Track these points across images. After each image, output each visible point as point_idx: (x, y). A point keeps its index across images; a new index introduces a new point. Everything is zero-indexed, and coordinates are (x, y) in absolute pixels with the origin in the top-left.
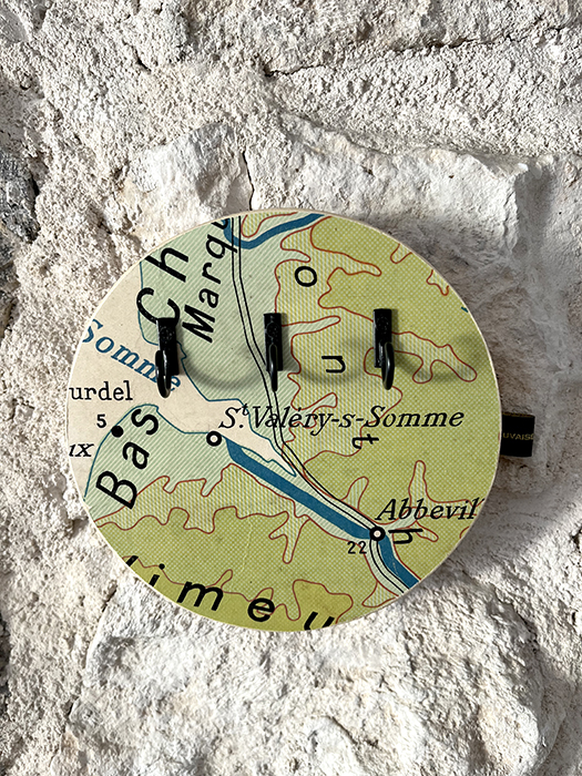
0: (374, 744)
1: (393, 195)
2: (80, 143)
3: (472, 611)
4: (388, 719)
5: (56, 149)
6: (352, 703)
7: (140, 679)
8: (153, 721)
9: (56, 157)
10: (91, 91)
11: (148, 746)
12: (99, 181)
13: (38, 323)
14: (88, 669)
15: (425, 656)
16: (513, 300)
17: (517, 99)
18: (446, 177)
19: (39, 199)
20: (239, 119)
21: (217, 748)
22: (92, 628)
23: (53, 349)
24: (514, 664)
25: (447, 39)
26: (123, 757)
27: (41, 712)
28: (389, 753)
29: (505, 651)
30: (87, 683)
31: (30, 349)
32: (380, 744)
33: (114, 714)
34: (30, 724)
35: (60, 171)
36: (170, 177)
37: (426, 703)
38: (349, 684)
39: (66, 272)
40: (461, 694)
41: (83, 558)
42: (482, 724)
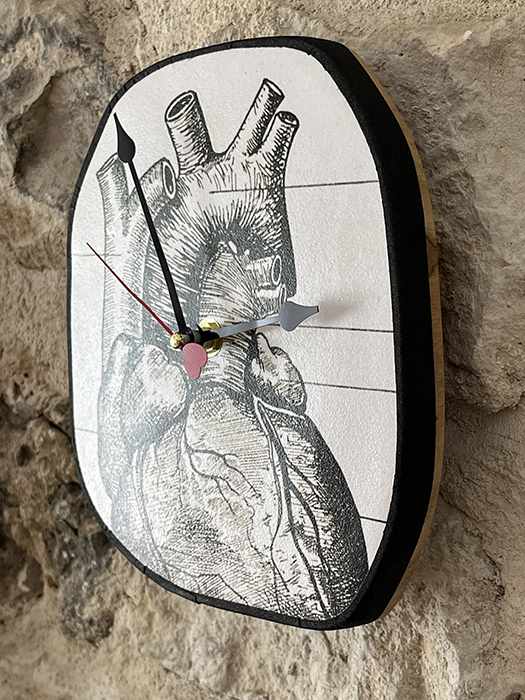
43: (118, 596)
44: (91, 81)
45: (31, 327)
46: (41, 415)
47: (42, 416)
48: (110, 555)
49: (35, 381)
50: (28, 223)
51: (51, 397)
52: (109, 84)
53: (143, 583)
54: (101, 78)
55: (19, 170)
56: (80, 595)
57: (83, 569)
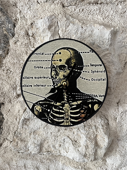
0: (76, 141)
1: (87, 33)
2: (24, 18)
3: (97, 116)
4: (79, 137)
5: (20, 18)
6: (72, 134)
7: (30, 127)
8: (32, 136)
9: (19, 20)
10: (28, 7)
11: (31, 141)
12: (28, 25)
13: (14, 54)
14: (20, 125)
15: (87, 125)
16: (108, 55)
17: (112, 15)
18: (97, 29)
19: (16, 28)
20: (57, 15)
21: (45, 142)
22: (21, 117)
23: (16, 60)
24: (104, 127)
25: (99, 2)
26: (26, 143)
27: (9, 133)
28: (79, 143)
29: (103, 124)
30: (19, 128)
31: (12, 59)
32: (77, 141)
33: (24, 134)
34: (7, 136)
35: (20, 23)
36: (43, 25)
37: (87, 133)
38: (72, 130)
39: (20, 44)
40: (93, 132)
41: (20, 102)
42: (97, 138)
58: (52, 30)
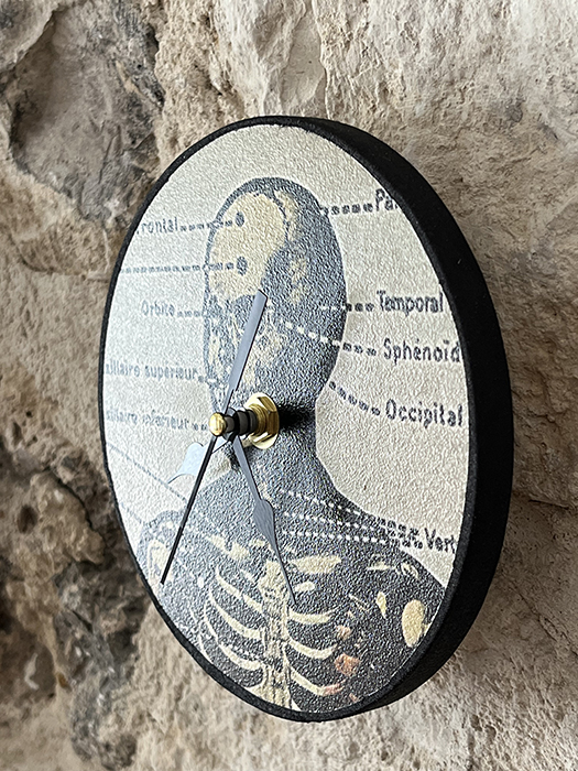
43: (141, 717)
44: (105, 18)
45: (35, 349)
46: (48, 468)
47: (48, 471)
48: (131, 663)
49: (39, 423)
50: (31, 210)
51: (59, 447)
52: (127, 24)
53: (172, 708)
54: (118, 14)
55: (17, 139)
56: (95, 710)
57: (99, 674)
58: (281, 43)
